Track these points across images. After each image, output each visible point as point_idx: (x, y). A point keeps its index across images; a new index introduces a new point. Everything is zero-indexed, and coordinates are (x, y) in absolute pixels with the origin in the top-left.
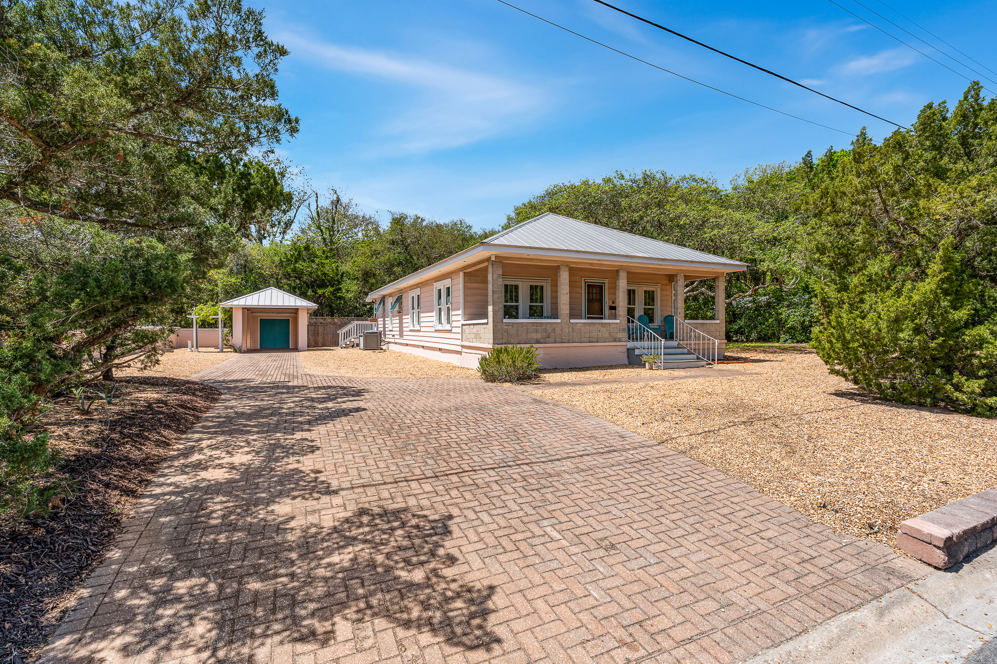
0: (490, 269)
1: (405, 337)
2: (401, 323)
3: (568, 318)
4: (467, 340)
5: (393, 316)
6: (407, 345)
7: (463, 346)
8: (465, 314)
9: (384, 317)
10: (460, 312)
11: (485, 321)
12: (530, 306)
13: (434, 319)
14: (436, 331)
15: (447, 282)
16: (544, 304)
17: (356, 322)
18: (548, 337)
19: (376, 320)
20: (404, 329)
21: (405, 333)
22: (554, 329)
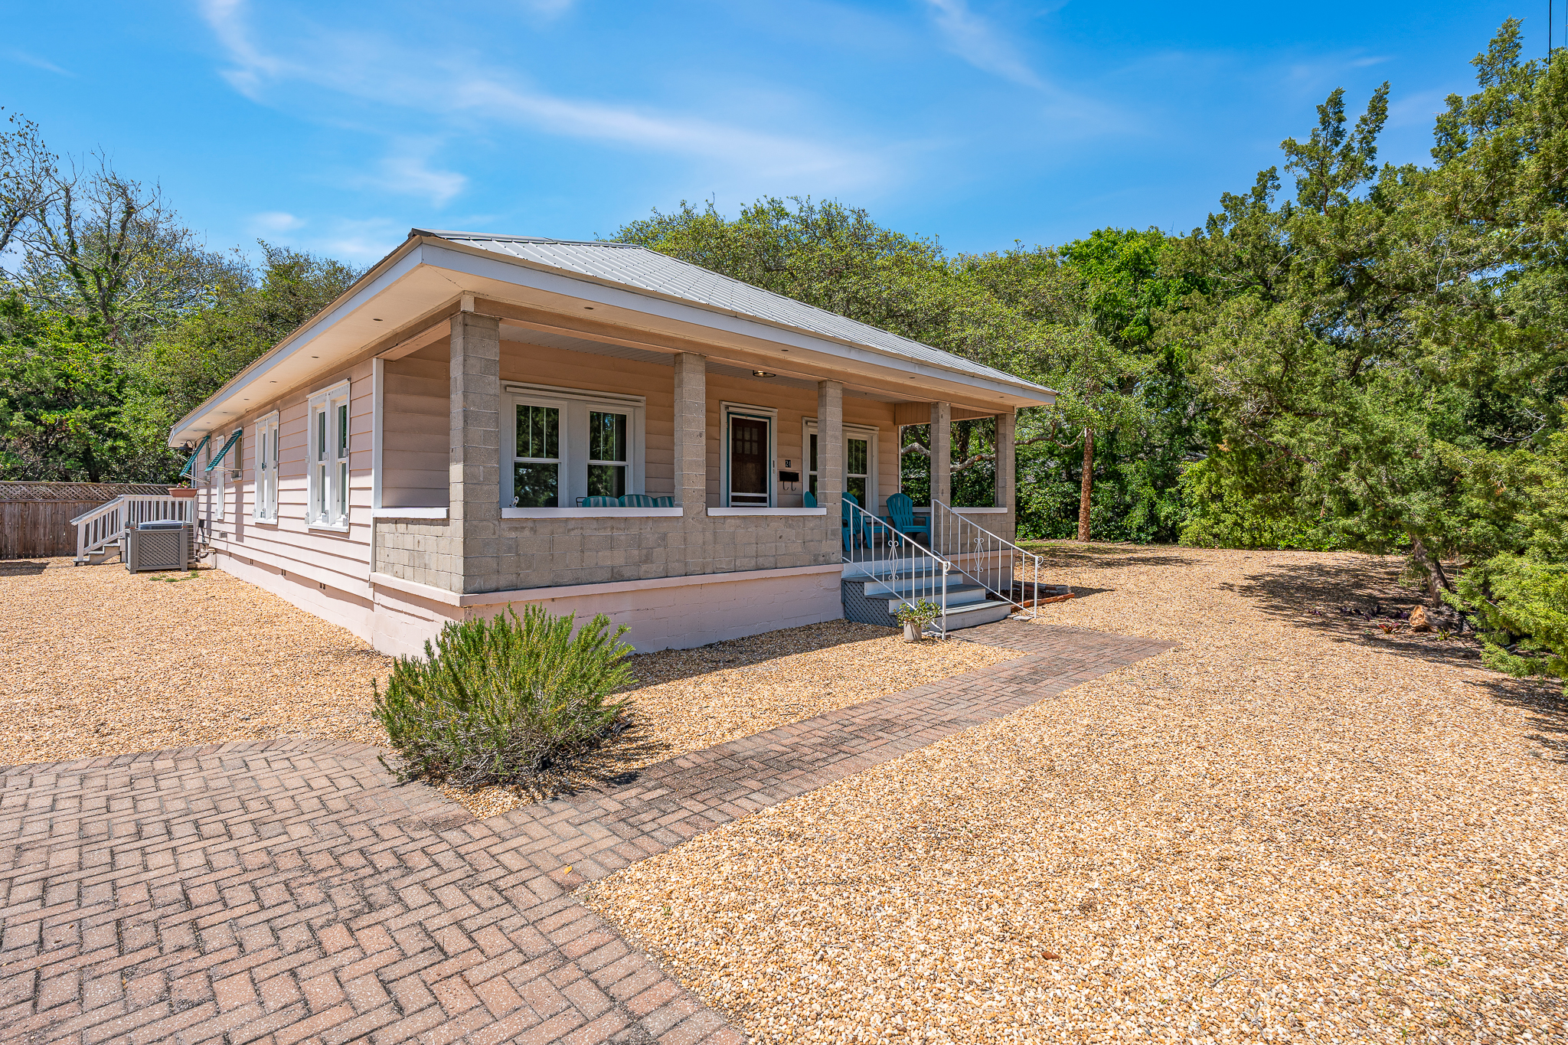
0: (458, 343)
1: (247, 542)
2: (239, 503)
3: (702, 505)
4: (389, 567)
5: (226, 486)
6: (252, 562)
7: (376, 587)
8: (385, 487)
9: (209, 485)
10: (369, 481)
11: (439, 513)
12: (591, 468)
13: (306, 497)
14: (313, 532)
15: (339, 392)
16: (629, 463)
17: (127, 498)
18: (648, 559)
19: (193, 494)
20: (246, 520)
21: (247, 531)
22: (664, 537)
